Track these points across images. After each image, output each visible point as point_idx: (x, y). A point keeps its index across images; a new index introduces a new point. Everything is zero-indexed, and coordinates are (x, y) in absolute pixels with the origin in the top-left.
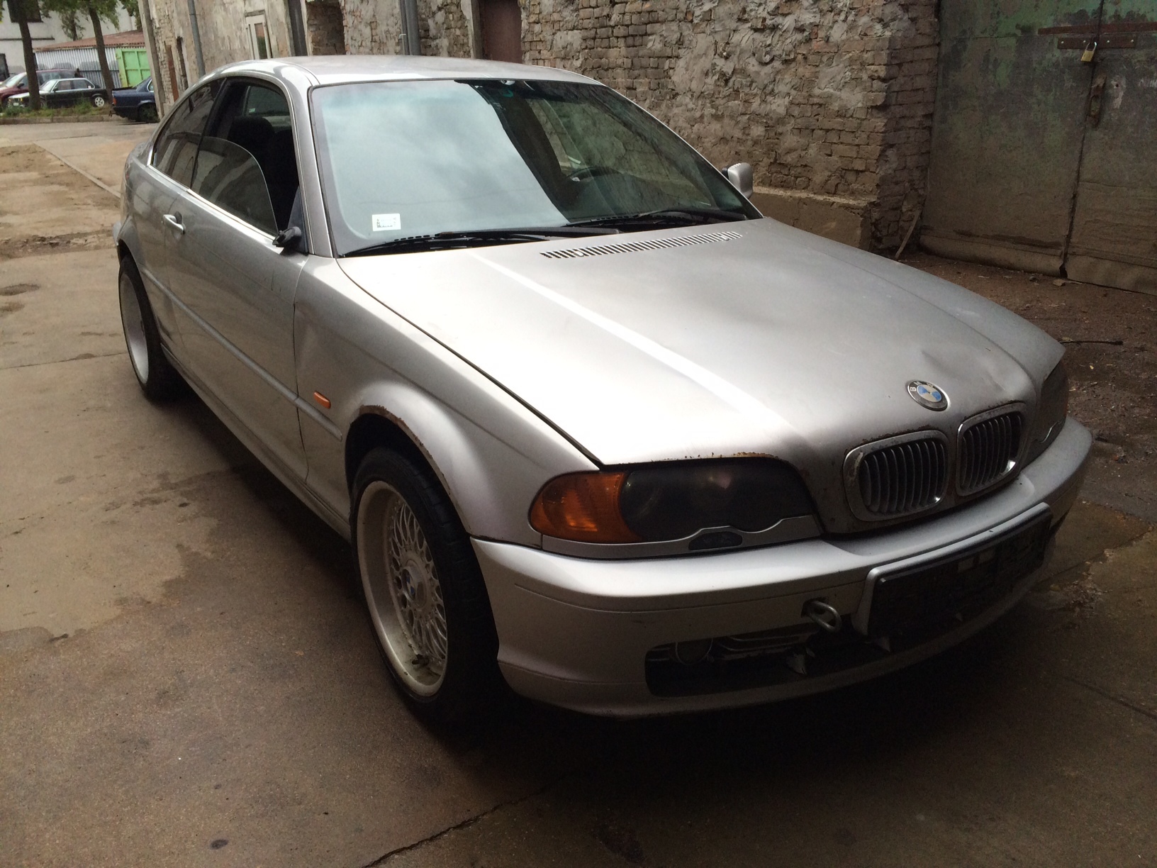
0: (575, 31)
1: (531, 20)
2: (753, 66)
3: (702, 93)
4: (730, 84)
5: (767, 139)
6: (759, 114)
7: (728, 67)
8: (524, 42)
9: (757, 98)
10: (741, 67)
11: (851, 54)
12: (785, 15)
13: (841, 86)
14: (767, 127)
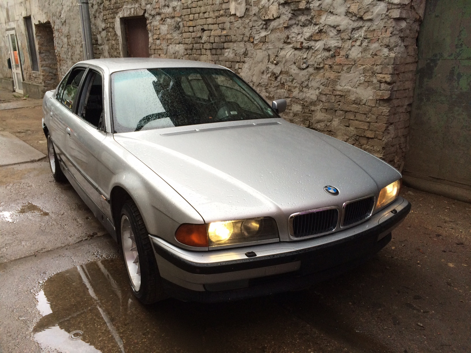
0: (181, 45)
1: (155, 38)
2: (294, 70)
3: (259, 83)
4: (279, 79)
5: (304, 113)
6: (298, 99)
7: (277, 70)
8: (151, 49)
9: (296, 89)
10: (285, 70)
11: (364, 66)
12: (316, 41)
13: (357, 85)
14: (303, 105)
